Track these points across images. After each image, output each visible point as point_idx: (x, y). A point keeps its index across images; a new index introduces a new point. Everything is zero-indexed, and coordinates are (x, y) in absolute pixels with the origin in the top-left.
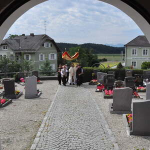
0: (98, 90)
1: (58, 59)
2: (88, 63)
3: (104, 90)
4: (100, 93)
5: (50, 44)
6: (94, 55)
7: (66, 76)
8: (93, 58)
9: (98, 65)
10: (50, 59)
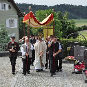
0: (76, 70)
1: (20, 26)
2: (62, 32)
3: (84, 71)
4: (79, 76)
5: (7, 6)
6: (69, 21)
7: (31, 56)
8: (69, 26)
9: (75, 36)
10: (8, 26)
